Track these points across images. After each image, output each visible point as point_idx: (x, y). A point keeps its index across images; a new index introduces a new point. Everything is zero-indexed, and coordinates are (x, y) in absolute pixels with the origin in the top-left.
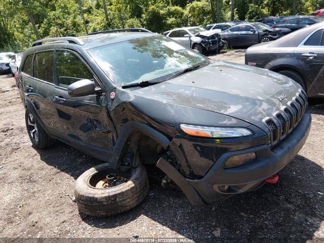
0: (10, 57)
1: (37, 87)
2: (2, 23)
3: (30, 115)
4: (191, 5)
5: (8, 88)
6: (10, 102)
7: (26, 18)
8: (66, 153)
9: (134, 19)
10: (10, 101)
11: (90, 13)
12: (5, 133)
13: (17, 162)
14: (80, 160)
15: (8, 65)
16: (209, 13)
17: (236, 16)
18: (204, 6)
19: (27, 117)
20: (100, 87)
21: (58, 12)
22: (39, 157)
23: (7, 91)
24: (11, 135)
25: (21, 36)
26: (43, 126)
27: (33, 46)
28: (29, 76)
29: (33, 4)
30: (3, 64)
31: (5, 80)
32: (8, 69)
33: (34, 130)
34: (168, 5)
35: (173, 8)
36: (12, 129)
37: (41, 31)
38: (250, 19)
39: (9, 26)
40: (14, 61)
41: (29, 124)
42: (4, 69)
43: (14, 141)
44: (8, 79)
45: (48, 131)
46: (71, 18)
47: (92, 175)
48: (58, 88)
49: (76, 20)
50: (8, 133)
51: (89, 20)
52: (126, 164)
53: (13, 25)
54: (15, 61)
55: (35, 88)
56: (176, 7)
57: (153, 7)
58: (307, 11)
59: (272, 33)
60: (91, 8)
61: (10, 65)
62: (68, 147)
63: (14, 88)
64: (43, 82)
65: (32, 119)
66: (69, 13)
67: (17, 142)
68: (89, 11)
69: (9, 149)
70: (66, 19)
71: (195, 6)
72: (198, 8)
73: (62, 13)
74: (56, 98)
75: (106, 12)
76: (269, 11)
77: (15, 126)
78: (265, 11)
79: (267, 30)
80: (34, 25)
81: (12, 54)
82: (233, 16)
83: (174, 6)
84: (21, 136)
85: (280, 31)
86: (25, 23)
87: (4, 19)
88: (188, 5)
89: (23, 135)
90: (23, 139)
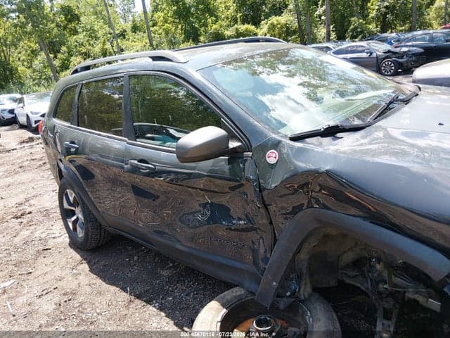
0: (15, 100)
1: (88, 145)
2: (2, 54)
3: (68, 191)
4: (269, 22)
5: (14, 145)
6: (21, 167)
7: (36, 47)
8: (136, 258)
9: (189, 44)
10: (21, 165)
11: (125, 38)
12: (20, 220)
13: (49, 277)
14: (165, 273)
15: (12, 111)
16: (294, 32)
17: (333, 36)
18: (288, 23)
19: (62, 194)
20: (239, 140)
21: (81, 37)
22: (86, 267)
23: (13, 150)
24: (30, 224)
25: (29, 72)
26: (94, 212)
27: (72, 74)
28: (68, 124)
29: (46, 25)
30: (5, 110)
31: (9, 133)
32: (13, 118)
33: (75, 218)
34: (236, 22)
35: (243, 28)
36: (31, 213)
37: (57, 63)
38: (353, 38)
39: (11, 59)
40: (21, 105)
41: (66, 206)
42: (6, 118)
43: (37, 234)
44: (14, 132)
45: (104, 219)
46: (101, 45)
47: (219, 319)
48: (133, 144)
49: (106, 47)
50: (25, 220)
51: (124, 47)
52: (288, 294)
53: (17, 58)
54: (24, 105)
55: (84, 146)
56: (246, 26)
57: (214, 26)
58: (430, 25)
59: (397, 55)
60: (125, 31)
61: (16, 112)
62: (136, 246)
63: (24, 145)
64: (100, 135)
65: (71, 199)
66: (97, 38)
67: (43, 236)
68: (123, 35)
69: (31, 251)
70: (93, 46)
71: (275, 22)
72: (279, 26)
73: (87, 39)
74: (132, 165)
75: (149, 36)
76: (377, 27)
77: (33, 208)
78: (372, 27)
79: (389, 51)
80: (48, 55)
81: (18, 96)
82: (328, 34)
83: (244, 24)
84: (48, 224)
85: (409, 51)
86: (34, 53)
87: (5, 49)
88: (263, 22)
89: (51, 223)
90: (51, 231)
